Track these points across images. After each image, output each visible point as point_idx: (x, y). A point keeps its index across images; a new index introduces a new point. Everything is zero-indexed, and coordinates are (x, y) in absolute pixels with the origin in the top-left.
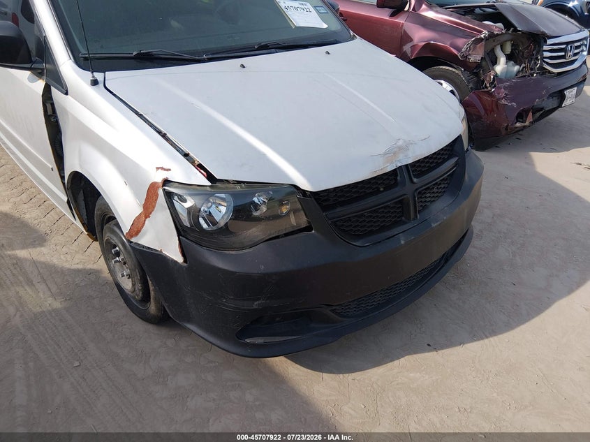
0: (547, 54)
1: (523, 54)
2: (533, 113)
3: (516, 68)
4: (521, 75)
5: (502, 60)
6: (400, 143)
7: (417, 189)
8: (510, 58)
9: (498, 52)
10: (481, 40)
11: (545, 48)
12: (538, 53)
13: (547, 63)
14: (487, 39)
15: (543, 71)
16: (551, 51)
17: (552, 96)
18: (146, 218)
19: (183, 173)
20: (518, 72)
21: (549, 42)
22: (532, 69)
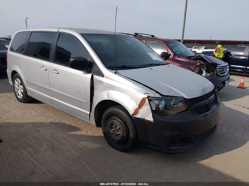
0: (218, 70)
1: (210, 70)
2: (217, 88)
3: (209, 75)
4: (211, 76)
5: (204, 72)
6: (204, 88)
7: (209, 101)
8: (206, 71)
9: (203, 69)
10: (198, 66)
11: (217, 68)
12: (215, 70)
13: (219, 73)
14: (199, 65)
15: (217, 75)
16: (219, 69)
17: (221, 83)
18: (139, 109)
19: (153, 94)
20: (210, 76)
21: (218, 66)
22: (214, 75)
